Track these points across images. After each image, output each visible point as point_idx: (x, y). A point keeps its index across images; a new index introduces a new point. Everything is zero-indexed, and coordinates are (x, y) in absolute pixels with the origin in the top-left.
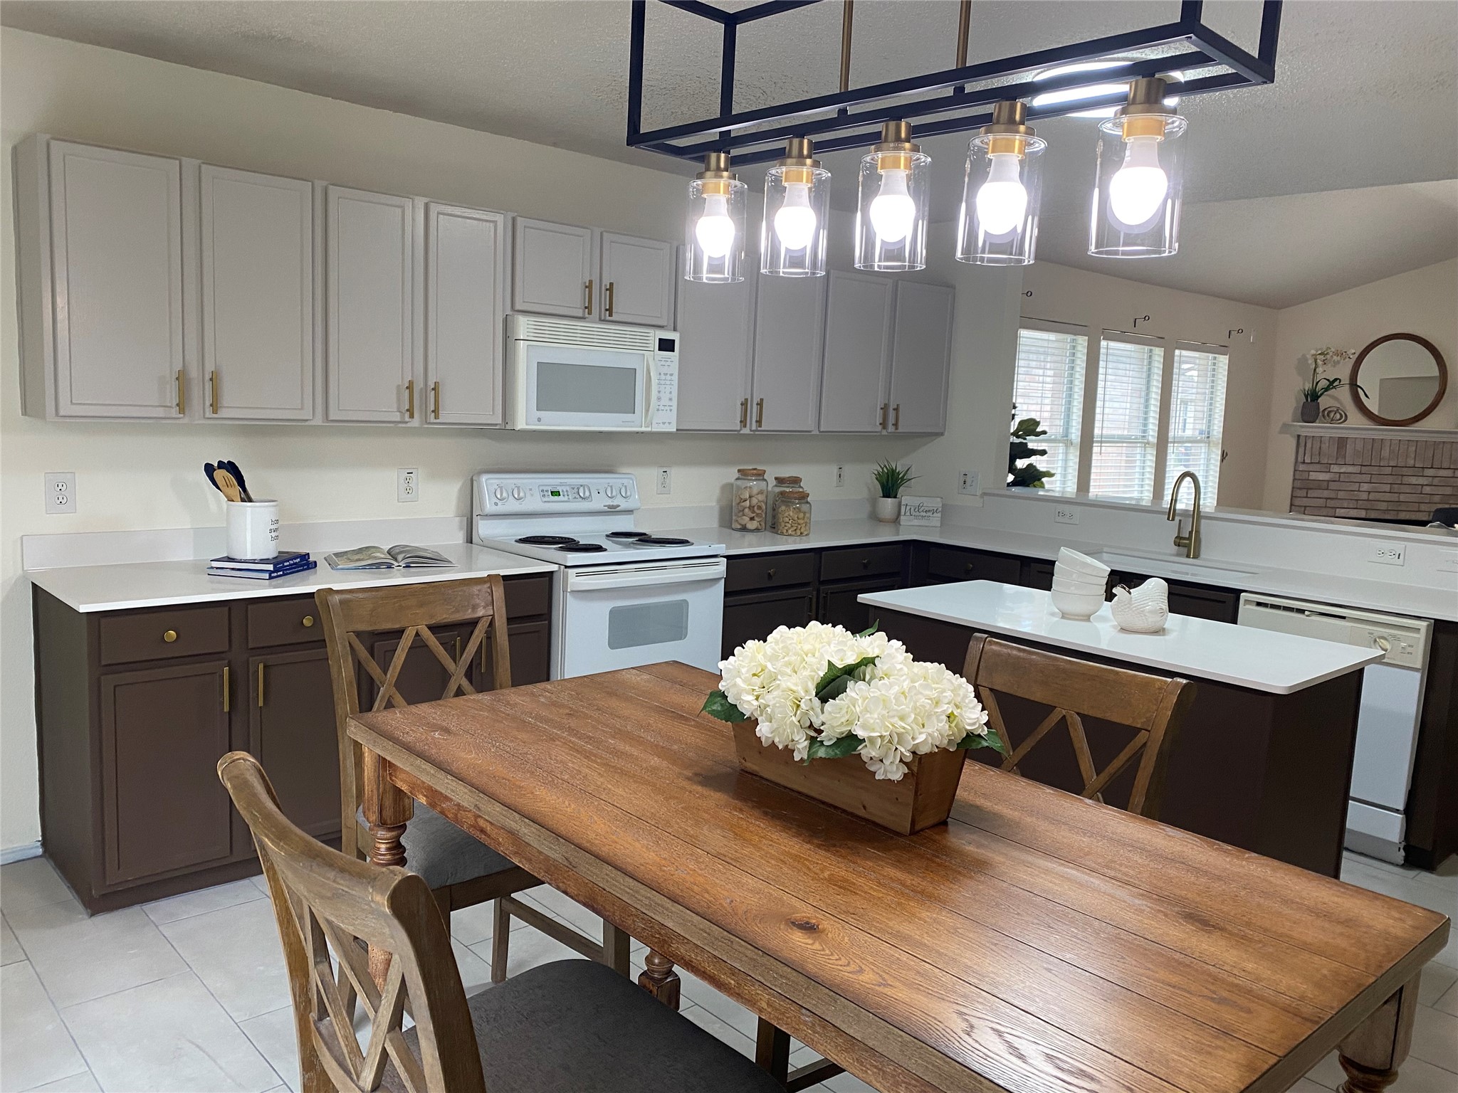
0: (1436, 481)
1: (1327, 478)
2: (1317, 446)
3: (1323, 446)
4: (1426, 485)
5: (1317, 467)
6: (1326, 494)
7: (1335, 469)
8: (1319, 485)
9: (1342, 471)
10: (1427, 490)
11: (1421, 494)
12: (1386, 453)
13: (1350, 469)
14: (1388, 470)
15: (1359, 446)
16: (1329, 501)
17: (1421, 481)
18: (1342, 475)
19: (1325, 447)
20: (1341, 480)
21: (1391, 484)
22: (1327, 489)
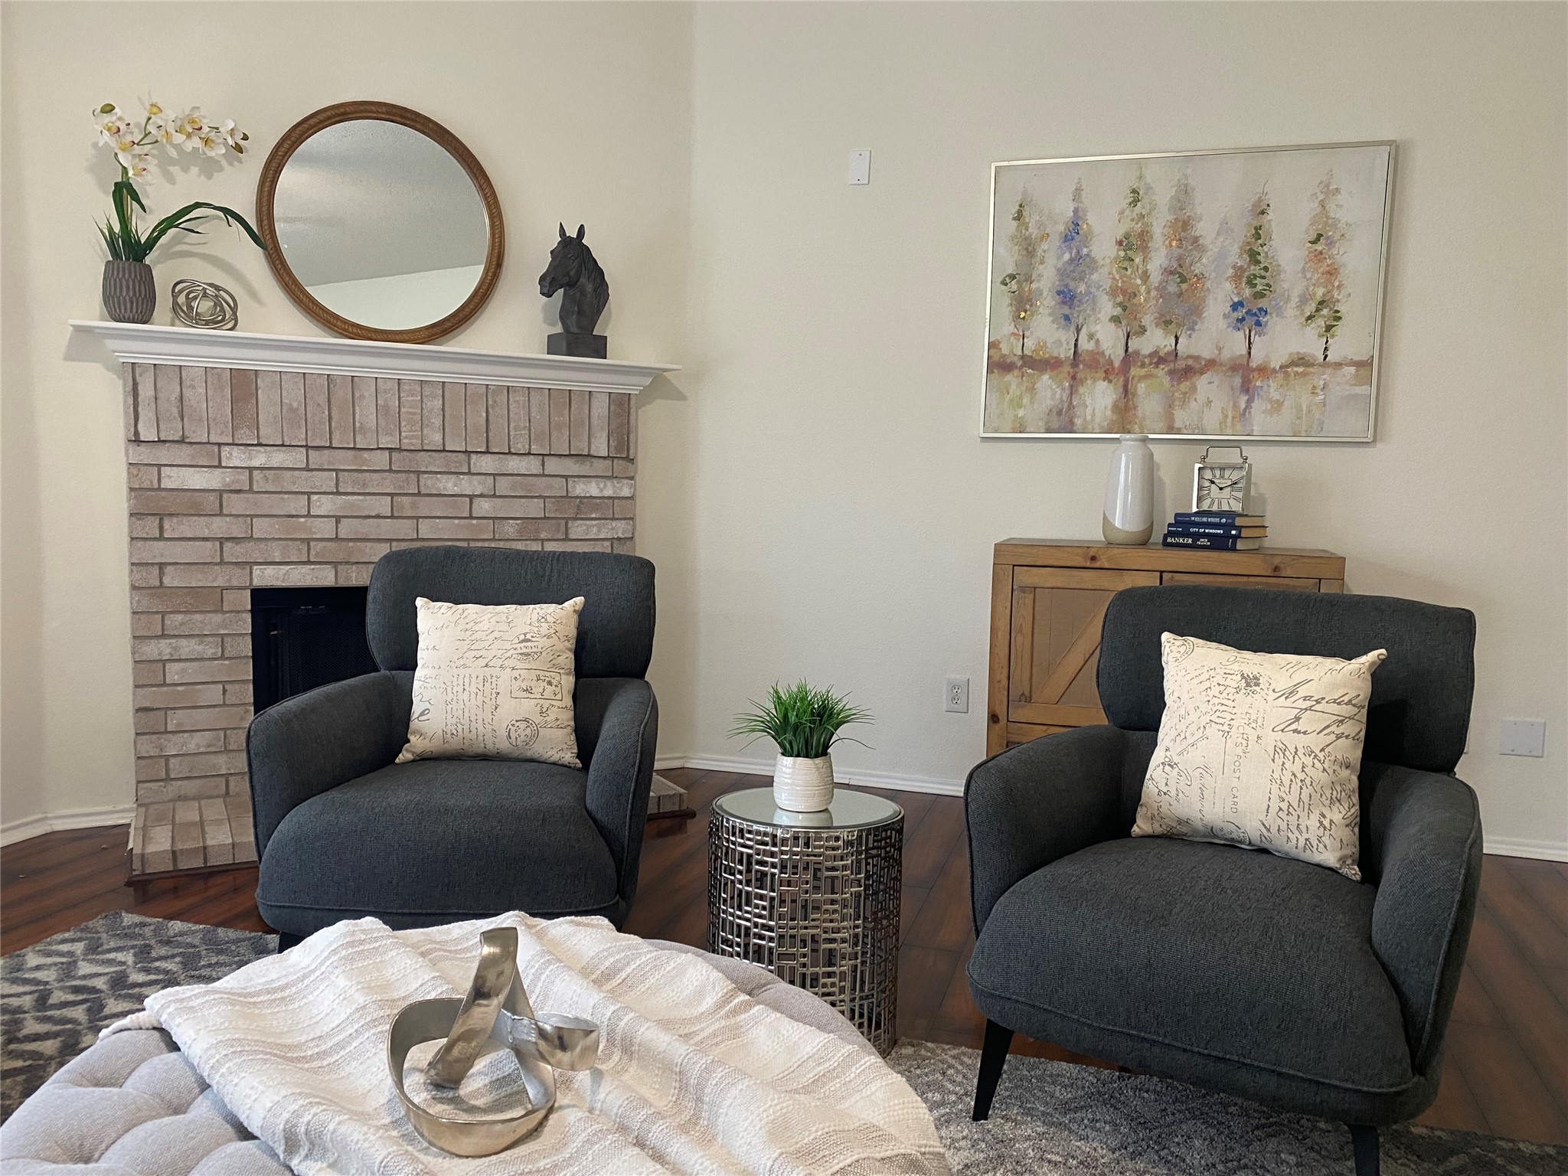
0: (504, 486)
1: (215, 484)
2: (171, 392)
3: (187, 393)
4: (481, 496)
5: (182, 454)
6: (219, 527)
7: (235, 457)
8: (193, 504)
9: (256, 463)
10: (484, 507)
11: (471, 517)
12: (366, 413)
13: (278, 458)
14: (381, 460)
15: (293, 395)
16: (227, 546)
17: (467, 485)
18: (255, 473)
19: (195, 396)
20: (256, 488)
21: (392, 495)
22: (221, 514)
